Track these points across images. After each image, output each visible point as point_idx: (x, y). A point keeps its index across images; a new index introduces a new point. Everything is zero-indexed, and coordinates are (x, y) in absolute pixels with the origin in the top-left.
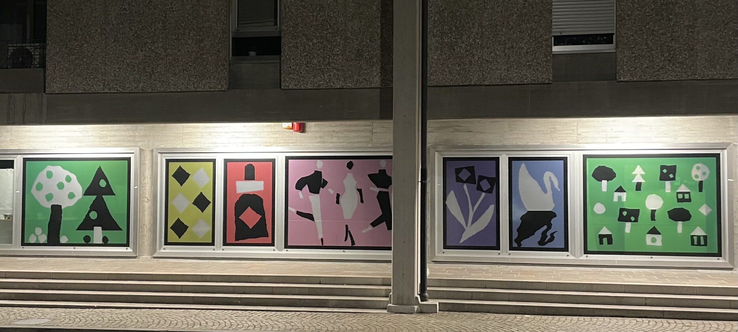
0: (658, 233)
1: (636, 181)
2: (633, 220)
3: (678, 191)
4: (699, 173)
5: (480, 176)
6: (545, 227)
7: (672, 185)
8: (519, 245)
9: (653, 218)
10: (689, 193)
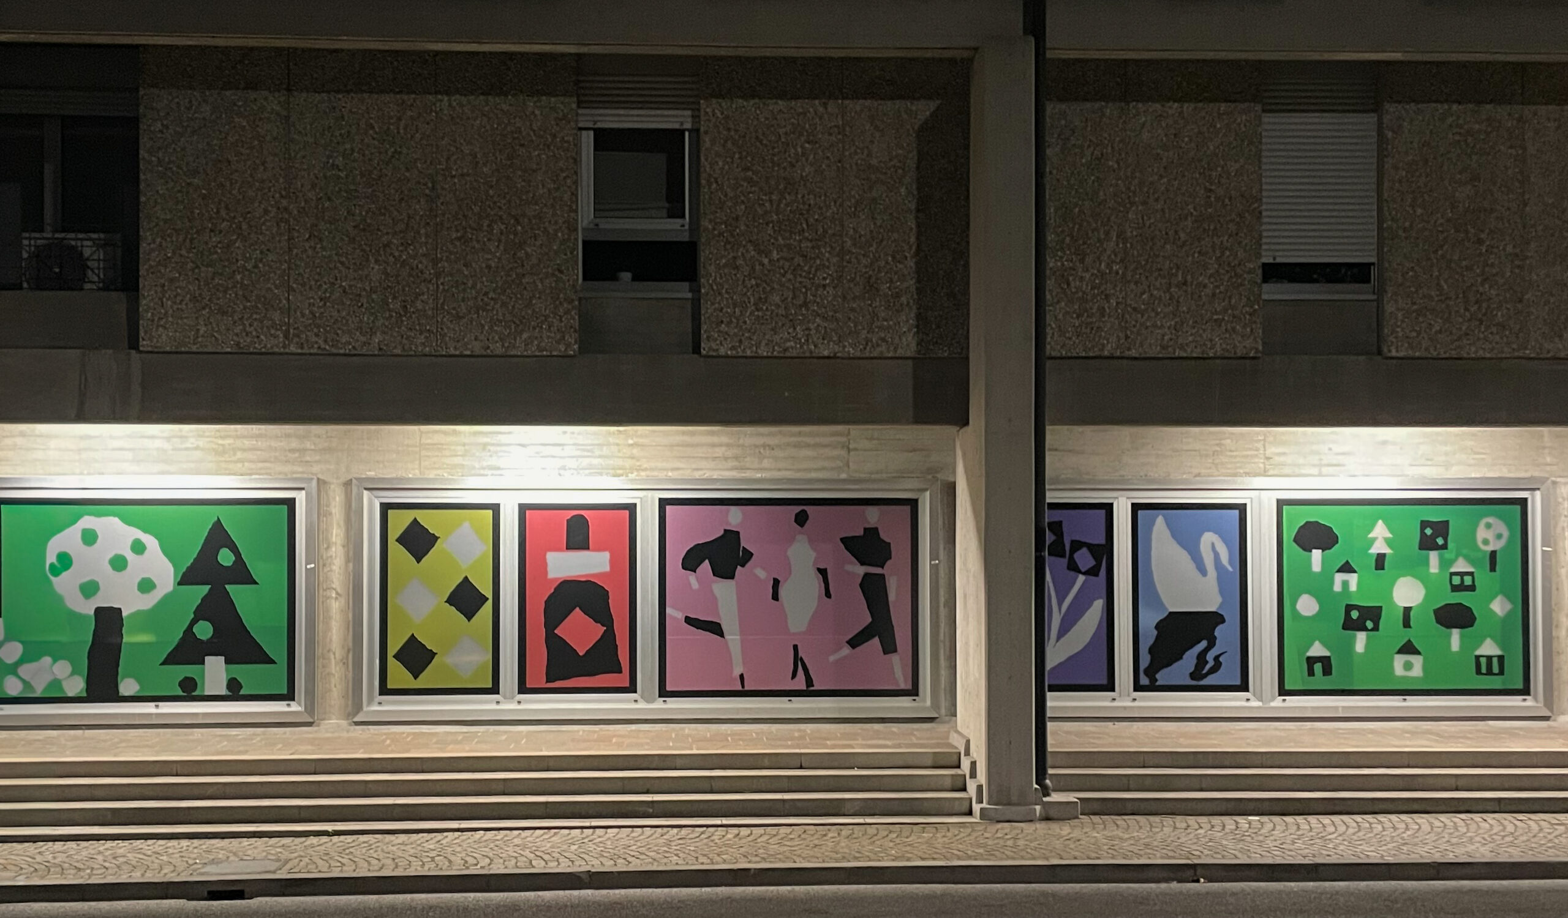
0: (1415, 652)
1: (1375, 550)
2: (1369, 628)
3: (1453, 570)
4: (1489, 535)
5: (1073, 542)
6: (1203, 644)
7: (1441, 558)
8: (1153, 680)
9: (1407, 624)
10: (1471, 574)
